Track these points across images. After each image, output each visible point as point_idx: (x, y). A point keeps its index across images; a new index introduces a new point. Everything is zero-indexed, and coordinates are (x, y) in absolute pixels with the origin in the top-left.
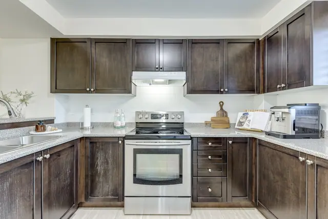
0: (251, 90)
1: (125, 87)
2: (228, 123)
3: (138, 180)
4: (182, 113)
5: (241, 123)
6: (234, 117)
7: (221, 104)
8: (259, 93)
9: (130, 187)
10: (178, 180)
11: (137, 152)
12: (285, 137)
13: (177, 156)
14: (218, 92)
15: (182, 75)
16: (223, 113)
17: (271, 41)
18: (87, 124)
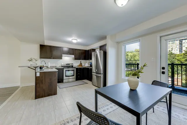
0: (86, 59)
1: (61, 58)
2: (82, 66)
3: (66, 76)
4: (73, 64)
5: (84, 66)
6: (83, 65)
7: (81, 62)
8: (87, 60)
9: (65, 78)
10: (74, 75)
11: (66, 71)
12: (89, 67)
13: (73, 71)
14: (80, 59)
15: (73, 56)
16: (81, 64)
17: (89, 50)
18: (49, 67)
